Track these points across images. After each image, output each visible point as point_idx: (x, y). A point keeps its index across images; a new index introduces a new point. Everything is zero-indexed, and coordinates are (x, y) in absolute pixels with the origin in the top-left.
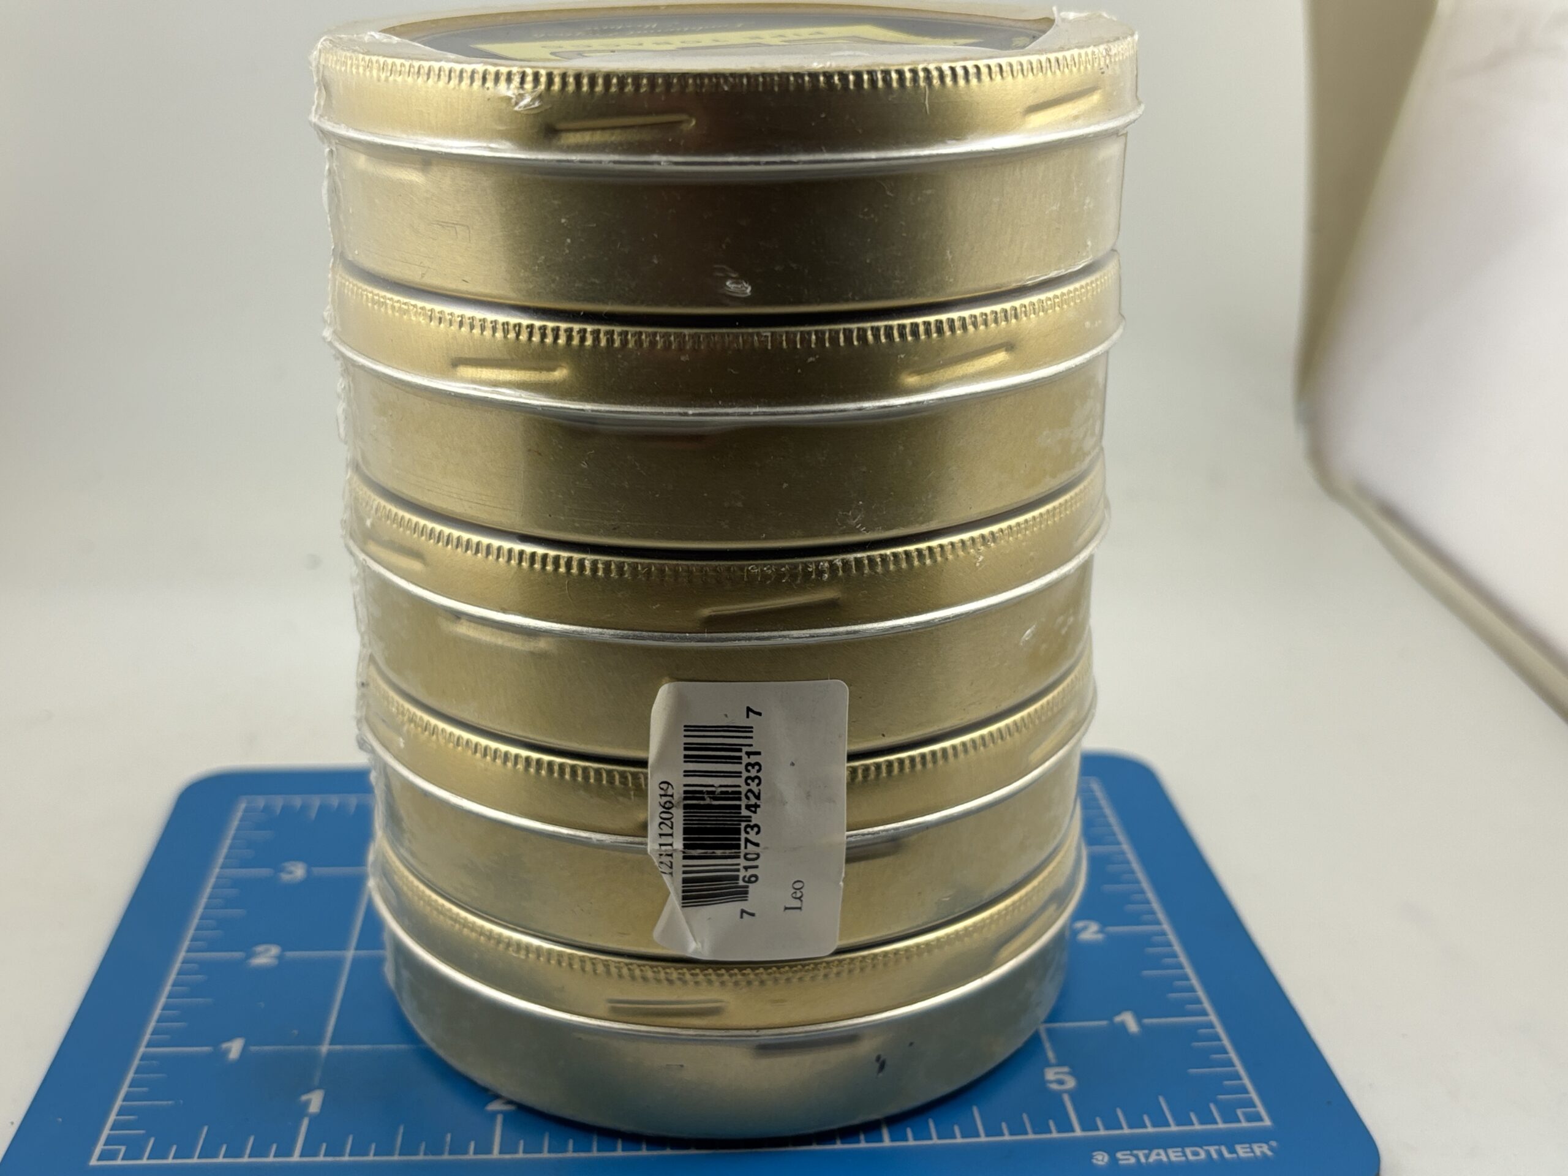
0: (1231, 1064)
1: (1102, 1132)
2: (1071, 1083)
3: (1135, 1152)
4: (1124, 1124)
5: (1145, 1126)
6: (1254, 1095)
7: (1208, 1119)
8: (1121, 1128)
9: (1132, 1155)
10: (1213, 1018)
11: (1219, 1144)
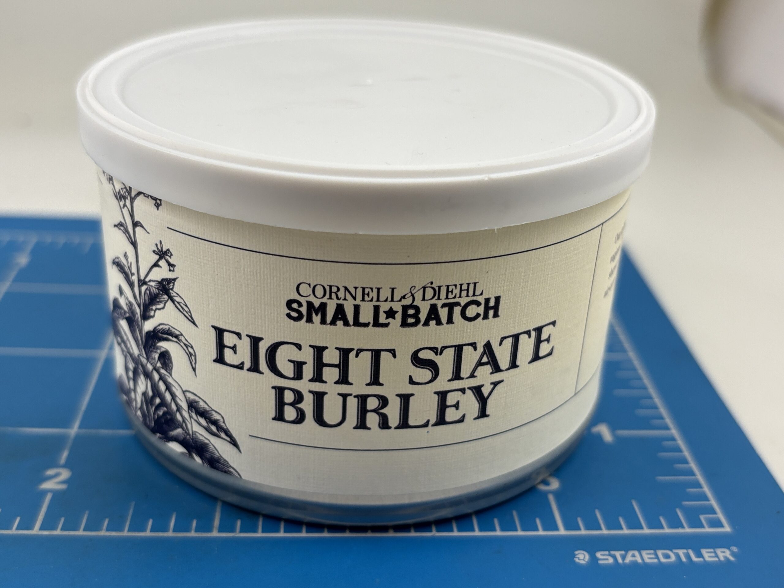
0: (692, 473)
1: (583, 532)
2: (555, 484)
3: (613, 552)
4: (603, 526)
5: (621, 528)
6: (713, 502)
7: (675, 523)
8: (600, 529)
9: (610, 555)
10: (674, 432)
11: (687, 549)
